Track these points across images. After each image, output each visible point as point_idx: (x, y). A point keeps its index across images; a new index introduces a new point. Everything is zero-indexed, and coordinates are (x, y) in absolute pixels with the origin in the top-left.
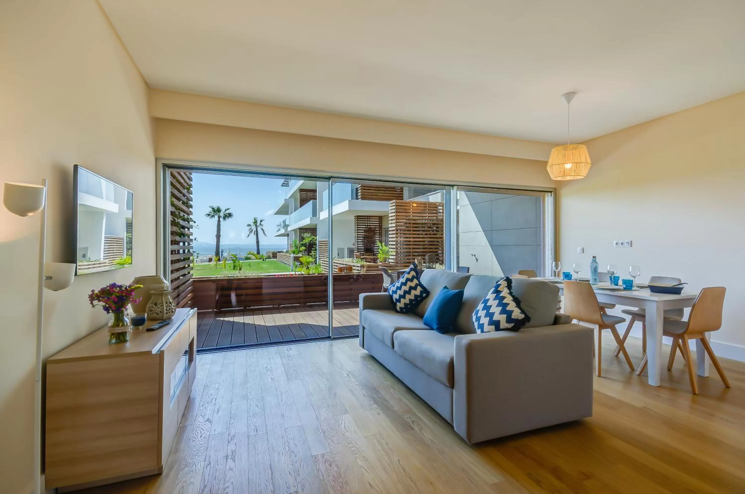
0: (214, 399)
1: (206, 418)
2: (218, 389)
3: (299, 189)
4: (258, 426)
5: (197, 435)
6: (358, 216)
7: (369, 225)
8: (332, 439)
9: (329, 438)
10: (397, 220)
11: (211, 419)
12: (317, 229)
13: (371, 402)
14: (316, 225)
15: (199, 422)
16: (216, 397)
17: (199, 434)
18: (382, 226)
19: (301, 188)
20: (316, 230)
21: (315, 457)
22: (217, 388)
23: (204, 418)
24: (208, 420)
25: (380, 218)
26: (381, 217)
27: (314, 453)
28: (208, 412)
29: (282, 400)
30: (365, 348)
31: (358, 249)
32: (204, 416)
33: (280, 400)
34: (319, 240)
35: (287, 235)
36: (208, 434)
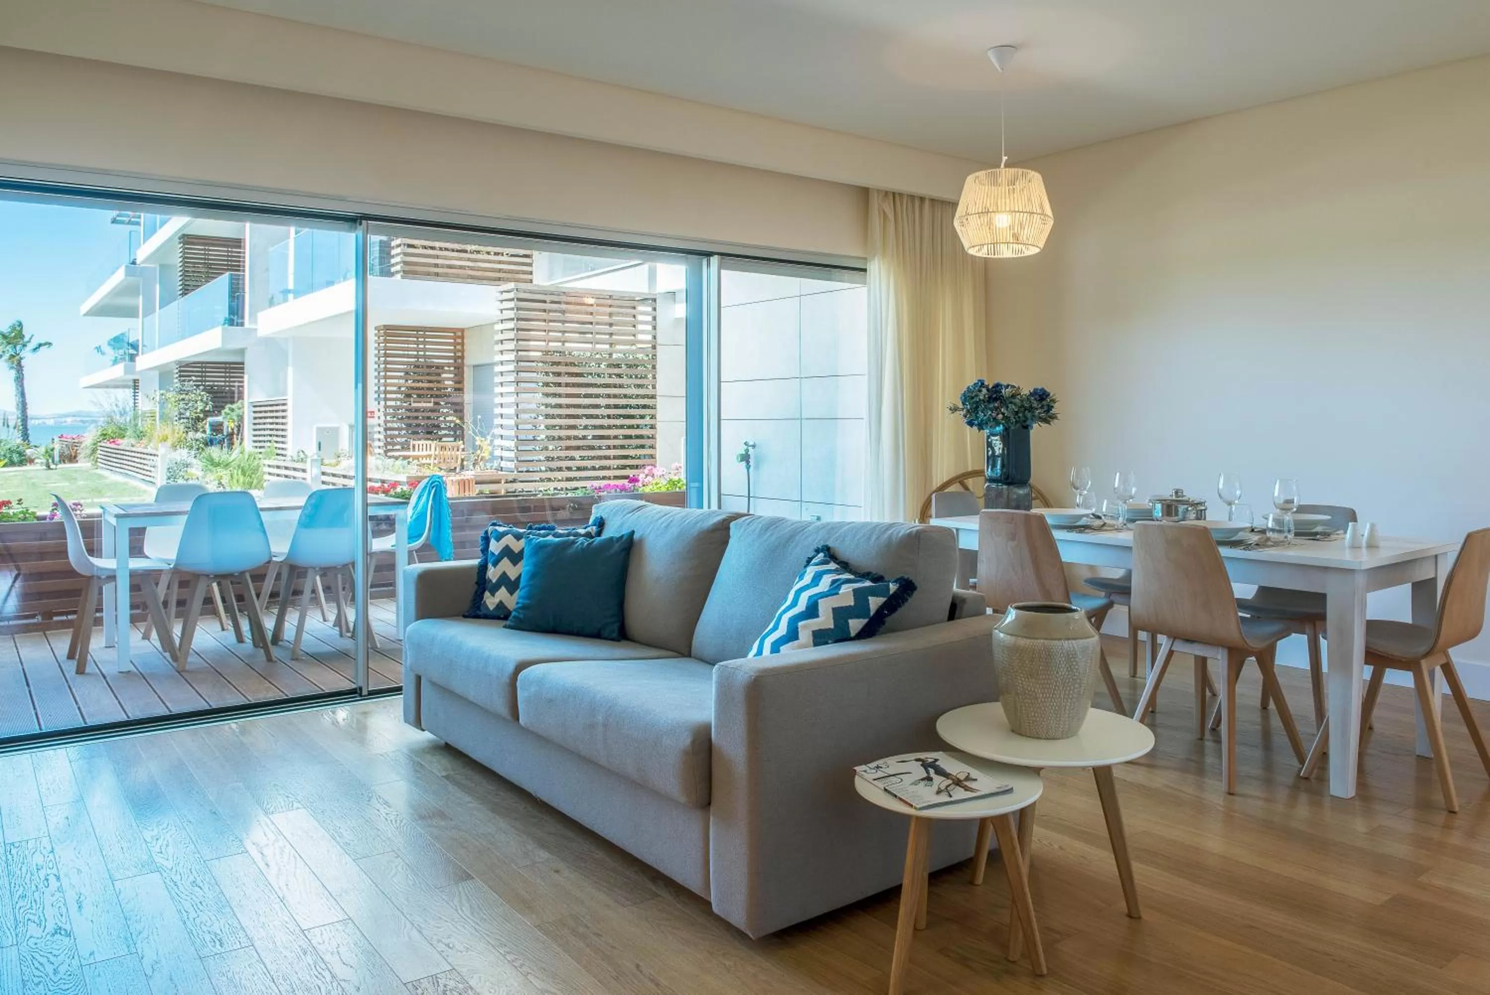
0: (52, 879)
1: (51, 927)
2: (52, 852)
3: (180, 234)
4: (219, 932)
5: (42, 969)
6: (387, 328)
7: (425, 357)
8: (447, 941)
9: (439, 941)
10: (520, 343)
11: (68, 927)
12: (246, 366)
13: (530, 847)
14: (242, 352)
15: (31, 937)
16: (55, 869)
17: (47, 965)
18: (462, 358)
19: (185, 232)
20: (243, 368)
21: (413, 985)
22: (49, 849)
23: (43, 927)
24: (58, 931)
25: (459, 335)
26: (462, 330)
27: (409, 977)
28: (49, 912)
29: (267, 864)
30: (423, 727)
31: (386, 430)
32: (41, 921)
33: (262, 865)
34: (251, 401)
35: (131, 384)
36: (75, 962)
